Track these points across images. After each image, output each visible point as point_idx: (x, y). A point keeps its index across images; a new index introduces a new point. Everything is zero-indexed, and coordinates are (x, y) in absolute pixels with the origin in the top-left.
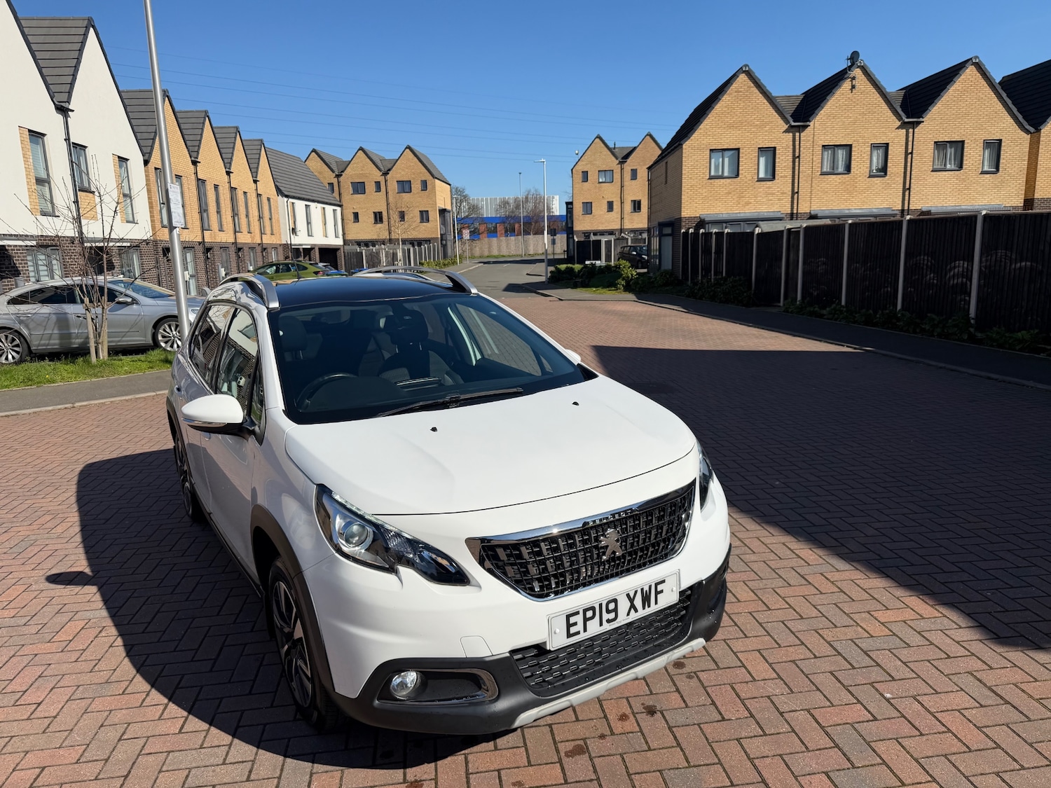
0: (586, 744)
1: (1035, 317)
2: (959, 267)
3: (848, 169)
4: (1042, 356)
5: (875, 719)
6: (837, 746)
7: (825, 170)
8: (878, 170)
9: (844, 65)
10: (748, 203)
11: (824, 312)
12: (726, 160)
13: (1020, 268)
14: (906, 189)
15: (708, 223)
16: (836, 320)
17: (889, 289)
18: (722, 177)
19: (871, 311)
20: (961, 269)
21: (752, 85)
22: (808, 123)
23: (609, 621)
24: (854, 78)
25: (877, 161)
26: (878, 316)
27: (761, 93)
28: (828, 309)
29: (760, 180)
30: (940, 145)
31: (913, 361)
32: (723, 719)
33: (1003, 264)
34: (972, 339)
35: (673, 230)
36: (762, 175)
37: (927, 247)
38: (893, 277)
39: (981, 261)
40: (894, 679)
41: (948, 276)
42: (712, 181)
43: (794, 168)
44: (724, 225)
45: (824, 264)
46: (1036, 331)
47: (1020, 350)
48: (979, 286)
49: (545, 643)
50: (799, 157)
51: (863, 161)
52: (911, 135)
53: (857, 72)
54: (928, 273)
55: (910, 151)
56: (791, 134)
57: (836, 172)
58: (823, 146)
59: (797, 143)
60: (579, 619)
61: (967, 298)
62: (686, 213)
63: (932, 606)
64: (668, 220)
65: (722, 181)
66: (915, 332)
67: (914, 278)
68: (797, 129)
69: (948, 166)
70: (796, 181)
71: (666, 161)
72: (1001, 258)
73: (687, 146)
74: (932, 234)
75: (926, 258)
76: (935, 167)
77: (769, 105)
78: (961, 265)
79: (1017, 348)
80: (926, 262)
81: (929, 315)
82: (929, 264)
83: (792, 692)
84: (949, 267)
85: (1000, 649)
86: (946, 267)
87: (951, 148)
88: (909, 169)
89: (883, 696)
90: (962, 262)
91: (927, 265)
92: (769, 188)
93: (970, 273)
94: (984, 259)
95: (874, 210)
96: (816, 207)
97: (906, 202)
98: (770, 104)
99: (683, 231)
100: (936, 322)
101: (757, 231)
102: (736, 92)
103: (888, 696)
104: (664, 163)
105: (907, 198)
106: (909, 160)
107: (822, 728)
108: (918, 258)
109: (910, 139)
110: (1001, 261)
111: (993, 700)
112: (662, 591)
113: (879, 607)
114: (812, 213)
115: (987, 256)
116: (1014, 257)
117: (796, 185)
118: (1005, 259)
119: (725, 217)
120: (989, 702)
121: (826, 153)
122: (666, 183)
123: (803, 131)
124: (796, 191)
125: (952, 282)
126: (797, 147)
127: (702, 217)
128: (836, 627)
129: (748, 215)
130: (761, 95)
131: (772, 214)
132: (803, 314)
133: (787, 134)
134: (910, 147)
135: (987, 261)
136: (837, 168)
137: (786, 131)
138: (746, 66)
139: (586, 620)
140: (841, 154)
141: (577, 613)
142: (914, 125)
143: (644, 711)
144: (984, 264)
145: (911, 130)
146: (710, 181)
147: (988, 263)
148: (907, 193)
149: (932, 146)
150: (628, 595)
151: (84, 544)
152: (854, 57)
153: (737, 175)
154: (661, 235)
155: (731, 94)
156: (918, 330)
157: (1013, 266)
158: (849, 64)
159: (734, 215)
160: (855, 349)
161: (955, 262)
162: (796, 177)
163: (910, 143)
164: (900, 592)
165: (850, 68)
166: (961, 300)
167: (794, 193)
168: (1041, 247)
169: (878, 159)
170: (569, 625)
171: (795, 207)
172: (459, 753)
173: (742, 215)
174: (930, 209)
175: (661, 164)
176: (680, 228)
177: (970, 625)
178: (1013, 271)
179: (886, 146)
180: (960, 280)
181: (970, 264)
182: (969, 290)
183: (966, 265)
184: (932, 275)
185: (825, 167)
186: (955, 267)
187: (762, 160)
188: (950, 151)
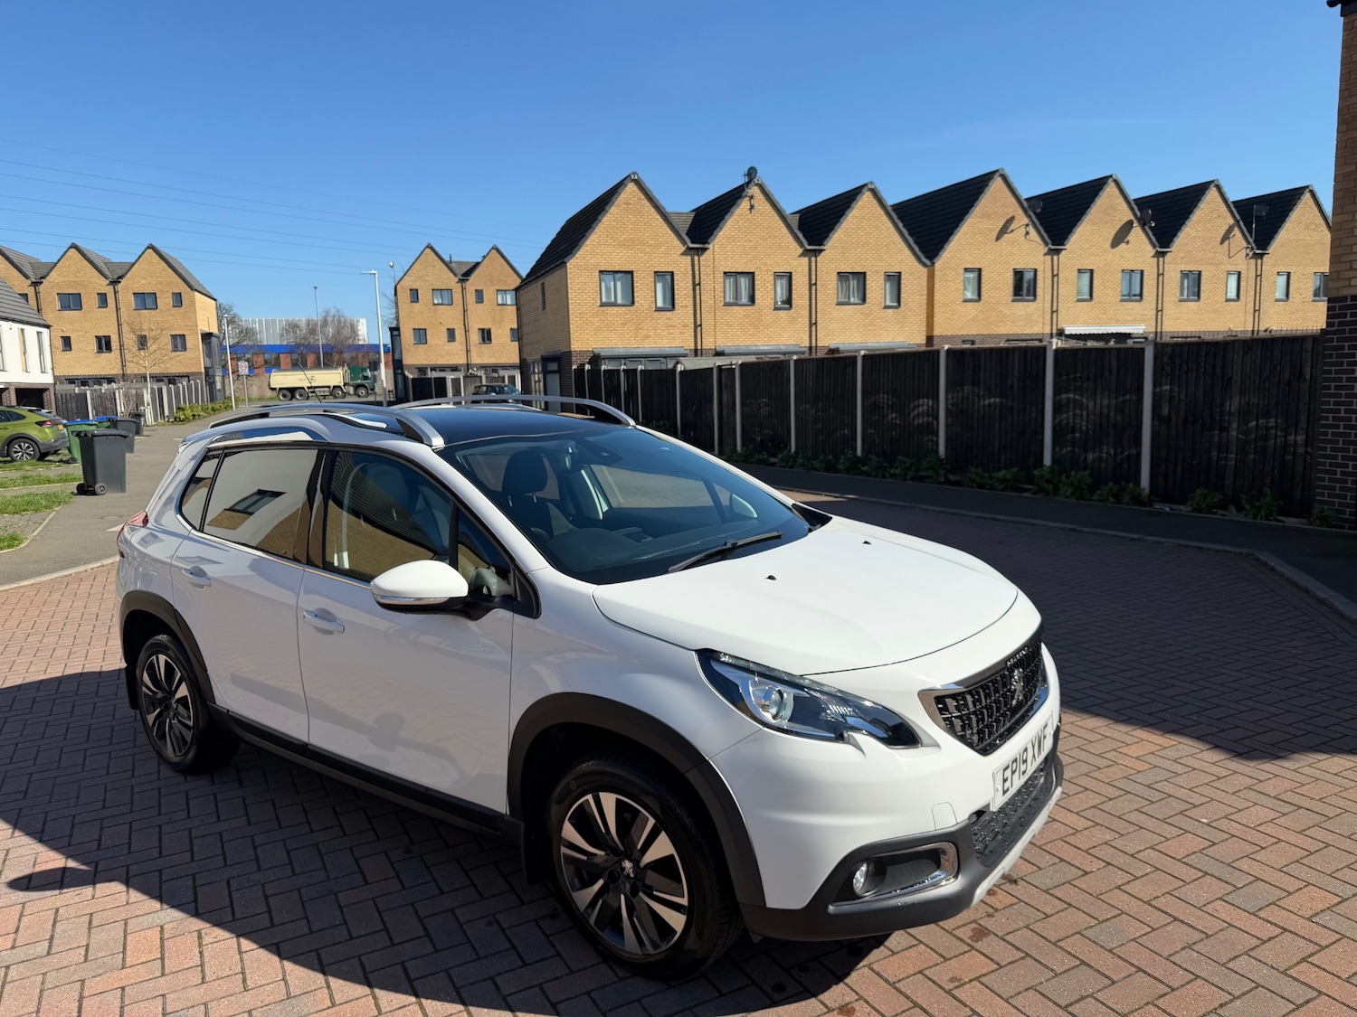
0: (980, 925)
1: (1009, 456)
2: (923, 405)
3: (752, 300)
4: (1025, 494)
5: (1214, 844)
6: (1206, 873)
7: (728, 300)
8: (783, 302)
9: (742, 180)
10: (647, 337)
11: (772, 460)
12: (619, 284)
13: (989, 405)
14: (813, 324)
15: (604, 359)
16: (792, 467)
17: (846, 432)
18: (614, 305)
19: (831, 457)
20: (925, 408)
21: (643, 197)
22: (707, 246)
23: (1024, 773)
24: (752, 197)
25: (781, 294)
26: (842, 461)
27: (654, 207)
28: (780, 456)
29: (658, 310)
30: (842, 276)
31: (906, 507)
32: (1086, 873)
33: (971, 400)
34: (947, 482)
35: (559, 367)
36: (660, 304)
37: (886, 384)
38: (850, 419)
39: (947, 399)
40: (1195, 806)
41: (911, 416)
42: (605, 308)
43: (695, 297)
44: (623, 361)
45: (767, 405)
46: (1016, 469)
47: (1003, 490)
48: (947, 426)
49: (988, 805)
50: (699, 284)
51: (768, 292)
52: (813, 264)
53: (754, 190)
54: (890, 412)
55: (813, 282)
56: (689, 257)
57: (740, 303)
58: (725, 273)
59: (697, 268)
60: (1008, 773)
61: (935, 439)
62: (576, 346)
63: (1161, 735)
64: (551, 354)
65: (616, 309)
66: (884, 477)
67: (873, 419)
68: (696, 251)
69: (852, 300)
70: (698, 312)
71: (541, 282)
72: (968, 395)
73: (573, 264)
74: (891, 372)
75: (886, 396)
76: (840, 300)
77: (663, 222)
78: (925, 403)
79: (1000, 488)
80: (886, 401)
81: (899, 457)
82: (890, 402)
83: (1122, 835)
84: (912, 406)
85: (1252, 764)
86: (909, 406)
87: (853, 279)
88: (813, 301)
89: (1200, 822)
90: (926, 400)
91: (887, 403)
92: (669, 319)
93: (935, 412)
94: (950, 396)
95: (782, 347)
96: (722, 343)
97: (814, 338)
98: (664, 220)
99: (574, 367)
100: (908, 465)
101: (680, 368)
102: (625, 203)
103: (1204, 820)
104: (538, 284)
105: (814, 333)
106: (813, 292)
107: (1178, 860)
108: (877, 397)
109: (813, 268)
110: (968, 398)
111: (1287, 808)
112: (1046, 736)
113: (1120, 744)
114: (718, 349)
115: (953, 393)
116: (981, 393)
117: (698, 316)
118: (973, 396)
119: (622, 352)
120: (1286, 810)
121: (728, 281)
122: (544, 308)
123: (702, 254)
124: (699, 323)
125: (916, 422)
126: (697, 272)
127: (597, 351)
128: (1100, 768)
129: (648, 350)
130: (653, 210)
131: (674, 349)
132: (751, 463)
133: (685, 257)
134: (813, 277)
135: (953, 398)
136: (741, 299)
137: (683, 254)
138: (635, 173)
139: (1013, 772)
140: (744, 282)
141: (1007, 768)
142: (817, 253)
143: (1003, 881)
144: (950, 402)
145: (813, 259)
146: (602, 308)
147: (955, 400)
148: (814, 328)
149: (835, 277)
150: (1032, 742)
151: (22, 830)
152: (751, 173)
153: (633, 303)
154: (545, 372)
155: (620, 206)
156: (887, 475)
157: (982, 403)
158: (747, 180)
159: (633, 350)
160: (836, 497)
161: (918, 399)
162: (698, 307)
163: (813, 273)
164: (1123, 728)
165: (748, 183)
166: (928, 441)
167: (697, 326)
168: (1010, 382)
169: (782, 290)
170: (1005, 780)
171: (699, 343)
172: (859, 966)
173: (641, 350)
174: (837, 346)
175: (534, 286)
176: (571, 364)
177: (1209, 747)
178: (982, 408)
179: (789, 276)
180: (925, 419)
181: (935, 402)
182: (936, 429)
183: (930, 403)
184: (894, 415)
185: (727, 297)
186: (919, 406)
187: (659, 286)
188: (853, 283)
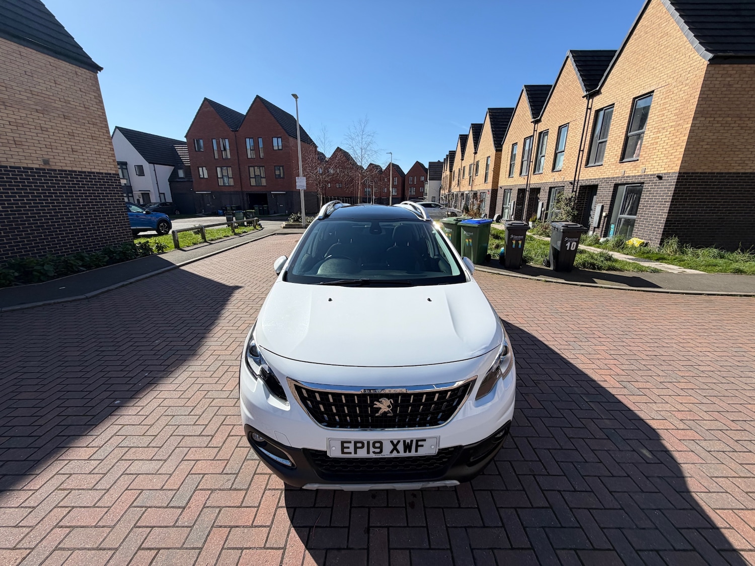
23: (374, 452)
60: (352, 446)
112: (422, 446)
139: (356, 448)
141: (350, 442)
150: (392, 442)
170: (343, 448)
